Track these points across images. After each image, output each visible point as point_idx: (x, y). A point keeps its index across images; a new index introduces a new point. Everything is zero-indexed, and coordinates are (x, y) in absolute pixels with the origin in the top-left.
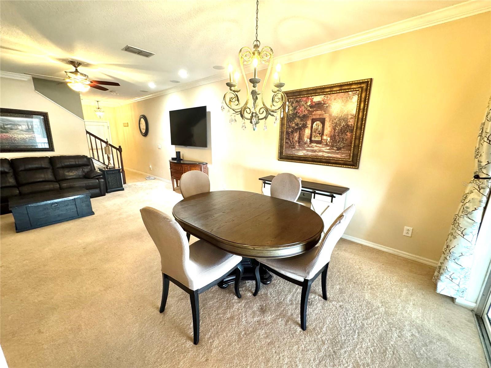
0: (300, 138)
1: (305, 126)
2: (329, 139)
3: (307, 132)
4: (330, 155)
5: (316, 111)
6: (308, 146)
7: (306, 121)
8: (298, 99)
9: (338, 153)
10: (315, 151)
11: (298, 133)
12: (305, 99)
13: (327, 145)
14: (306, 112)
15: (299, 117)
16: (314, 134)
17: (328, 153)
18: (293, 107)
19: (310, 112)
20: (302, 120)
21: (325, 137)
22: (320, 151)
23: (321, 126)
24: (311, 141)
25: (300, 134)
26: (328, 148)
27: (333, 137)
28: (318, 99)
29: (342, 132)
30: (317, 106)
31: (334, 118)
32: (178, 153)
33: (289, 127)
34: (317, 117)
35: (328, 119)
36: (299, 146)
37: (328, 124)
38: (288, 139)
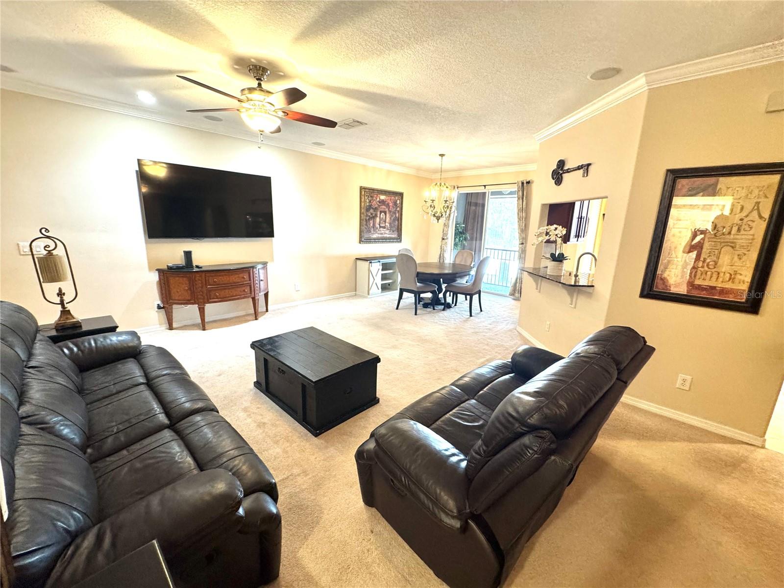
1: (376, 216)
2: (388, 225)
3: (378, 220)
4: (389, 236)
5: (382, 205)
6: (379, 231)
7: (377, 212)
8: (372, 195)
9: (393, 234)
10: (382, 234)
12: (376, 196)
13: (388, 229)
14: (377, 205)
15: (373, 208)
16: (381, 221)
17: (389, 234)
18: (368, 200)
19: (379, 206)
20: (374, 211)
21: (387, 224)
22: (385, 233)
23: (384, 217)
24: (380, 227)
25: (373, 221)
26: (388, 231)
27: (390, 224)
28: (383, 197)
29: (394, 220)
30: (382, 202)
31: (390, 212)
32: (188, 255)
33: (367, 216)
34: (383, 210)
35: (387, 212)
36: (374, 230)
37: (388, 215)
38: (366, 225)
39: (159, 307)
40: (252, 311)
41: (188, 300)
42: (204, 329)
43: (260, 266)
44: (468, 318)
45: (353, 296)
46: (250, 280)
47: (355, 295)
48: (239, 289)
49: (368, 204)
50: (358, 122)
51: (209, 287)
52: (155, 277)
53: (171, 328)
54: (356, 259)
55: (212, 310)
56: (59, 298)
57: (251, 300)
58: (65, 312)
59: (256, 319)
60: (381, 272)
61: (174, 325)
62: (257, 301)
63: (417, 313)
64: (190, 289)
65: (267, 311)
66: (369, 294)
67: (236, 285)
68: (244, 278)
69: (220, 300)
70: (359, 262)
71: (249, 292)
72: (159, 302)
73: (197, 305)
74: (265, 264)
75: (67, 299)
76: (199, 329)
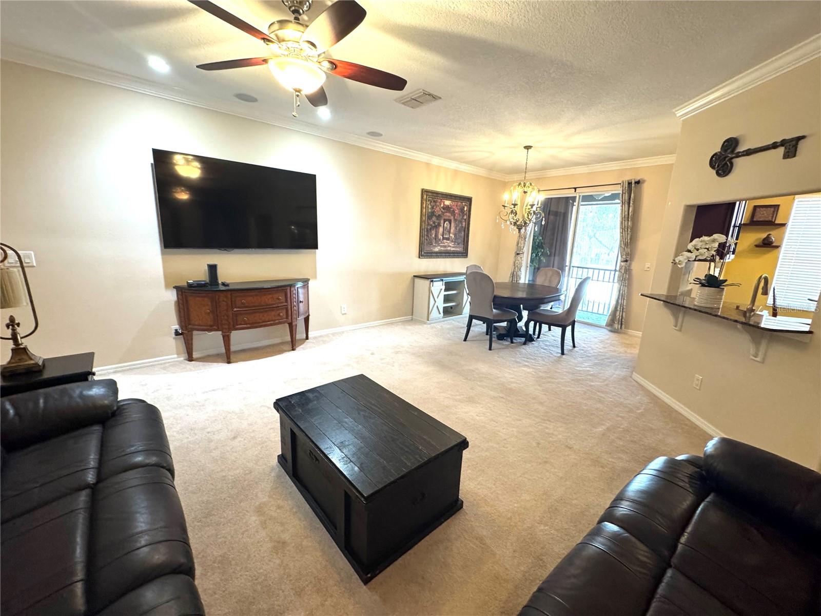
0: (436, 235)
1: (439, 225)
2: (453, 236)
3: (441, 229)
4: (454, 249)
5: (446, 212)
7: (440, 220)
8: (435, 200)
9: (457, 247)
10: (445, 247)
11: (435, 230)
12: (439, 201)
13: (452, 241)
14: (441, 212)
15: (435, 216)
16: (445, 232)
17: (453, 247)
18: (431, 205)
19: (443, 213)
20: (437, 219)
21: (451, 235)
22: (449, 246)
23: (448, 227)
24: (444, 238)
25: (436, 231)
26: (453, 243)
27: (455, 235)
28: (447, 203)
29: (460, 231)
30: (447, 208)
31: (455, 220)
32: (213, 269)
33: (428, 224)
34: (447, 218)
35: (452, 221)
36: (436, 243)
37: (453, 224)
38: (427, 236)
39: (177, 333)
40: (288, 338)
41: (211, 326)
42: (229, 362)
43: (300, 285)
44: (559, 357)
45: (409, 321)
46: (286, 301)
47: (412, 320)
48: (273, 313)
49: (430, 211)
50: (430, 95)
51: (235, 309)
52: (172, 296)
53: (190, 359)
54: (414, 276)
55: (240, 338)
56: (10, 331)
57: (287, 325)
58: (19, 351)
59: (293, 349)
60: (443, 293)
61: (195, 355)
62: (294, 327)
63: (492, 348)
64: (212, 312)
65: (307, 338)
66: (428, 320)
67: (269, 308)
68: (278, 299)
69: (249, 326)
70: (417, 280)
71: (285, 316)
72: (177, 327)
73: (220, 332)
74: (306, 282)
75: (21, 331)
76: (223, 362)
